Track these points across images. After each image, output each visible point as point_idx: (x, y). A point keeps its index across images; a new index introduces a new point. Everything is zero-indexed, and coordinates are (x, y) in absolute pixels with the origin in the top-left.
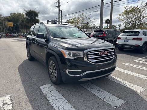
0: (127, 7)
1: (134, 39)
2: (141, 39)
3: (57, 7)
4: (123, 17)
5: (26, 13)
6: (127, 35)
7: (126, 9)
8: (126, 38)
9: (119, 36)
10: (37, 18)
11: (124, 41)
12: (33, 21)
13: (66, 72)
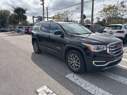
0: (106, 5)
1: (118, 32)
2: (123, 32)
3: (41, 4)
4: (101, 14)
5: (14, 10)
6: (112, 29)
7: (104, 7)
8: (111, 31)
9: (105, 30)
10: (24, 14)
11: (110, 34)
12: (21, 17)
13: (92, 63)
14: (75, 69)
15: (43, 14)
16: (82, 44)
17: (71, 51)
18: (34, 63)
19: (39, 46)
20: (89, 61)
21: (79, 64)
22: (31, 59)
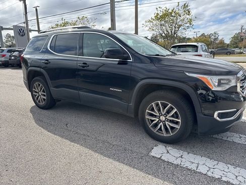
7: (156, 12)
13: (213, 116)
14: (165, 135)
15: (24, 23)
16: (187, 75)
17: (154, 94)
18: (50, 133)
19: (52, 89)
20: (206, 112)
21: (177, 123)
22: (35, 125)
